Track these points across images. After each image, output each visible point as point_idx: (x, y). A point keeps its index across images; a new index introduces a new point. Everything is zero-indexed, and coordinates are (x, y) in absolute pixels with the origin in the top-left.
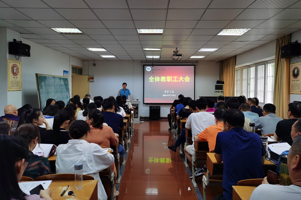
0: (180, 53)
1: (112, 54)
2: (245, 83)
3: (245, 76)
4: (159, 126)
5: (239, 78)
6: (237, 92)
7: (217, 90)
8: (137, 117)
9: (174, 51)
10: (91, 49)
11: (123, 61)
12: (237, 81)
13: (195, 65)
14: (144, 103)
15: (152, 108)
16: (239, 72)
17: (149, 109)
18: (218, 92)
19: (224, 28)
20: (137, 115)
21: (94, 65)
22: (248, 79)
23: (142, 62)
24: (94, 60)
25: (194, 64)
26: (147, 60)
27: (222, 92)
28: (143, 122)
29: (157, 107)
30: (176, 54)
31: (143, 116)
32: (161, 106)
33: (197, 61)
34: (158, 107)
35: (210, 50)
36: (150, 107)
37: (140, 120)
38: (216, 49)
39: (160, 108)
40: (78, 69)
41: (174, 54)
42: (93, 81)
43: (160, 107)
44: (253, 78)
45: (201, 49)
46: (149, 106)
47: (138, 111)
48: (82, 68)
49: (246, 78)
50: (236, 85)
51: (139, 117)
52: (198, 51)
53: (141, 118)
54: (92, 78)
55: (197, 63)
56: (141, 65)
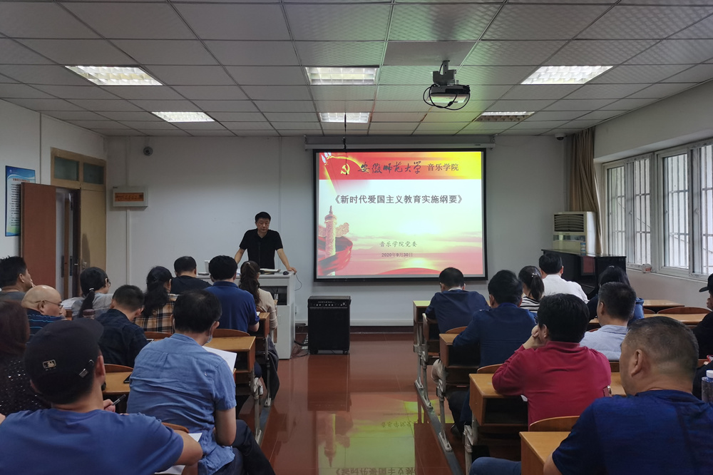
7: (562, 233)
11: (244, 137)
13: (484, 150)
14: (316, 280)
18: (566, 238)
21: (147, 151)
23: (307, 138)
24: (146, 136)
25: (482, 146)
26: (324, 135)
27: (578, 239)
33: (492, 135)
40: (85, 164)
42: (143, 208)
54: (138, 197)
55: (493, 143)
56: (306, 150)
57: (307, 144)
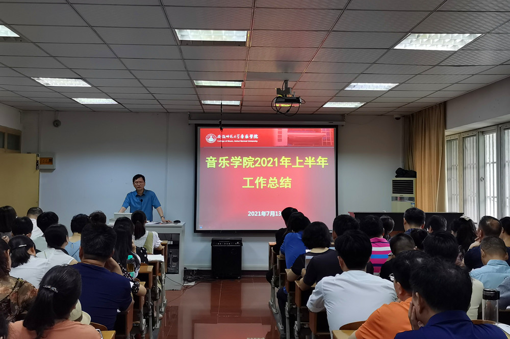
0: (296, 95)
1: (108, 96)
2: (471, 175)
3: (470, 158)
4: (237, 296)
5: (455, 161)
6: (450, 199)
7: (398, 195)
8: (176, 272)
9: (278, 89)
10: (44, 81)
11: (137, 112)
12: (450, 169)
13: (336, 127)
14: (195, 231)
15: (219, 245)
16: (455, 145)
17: (210, 247)
18: (402, 199)
19: (412, 31)
20: (175, 264)
21: (56, 123)
22: (480, 166)
23: (191, 115)
24: (57, 111)
25: (335, 123)
26: (204, 112)
27: (411, 199)
28: (193, 284)
29: (234, 242)
30: (284, 95)
31: (194, 267)
32: (243, 238)
33: (343, 115)
34: (236, 241)
35: (377, 87)
36: (214, 242)
37: (185, 280)
38: (393, 85)
39: (241, 245)
40: (8, 134)
41: (277, 98)
42: (51, 170)
43: (240, 241)
44: (493, 163)
45: (353, 84)
46: (211, 238)
47: (178, 253)
48: (19, 132)
49: (475, 162)
50: (449, 180)
51: (181, 269)
52: (343, 89)
53: (187, 272)
54: (48, 161)
55: (344, 121)
56: (189, 124)
57: (190, 119)
